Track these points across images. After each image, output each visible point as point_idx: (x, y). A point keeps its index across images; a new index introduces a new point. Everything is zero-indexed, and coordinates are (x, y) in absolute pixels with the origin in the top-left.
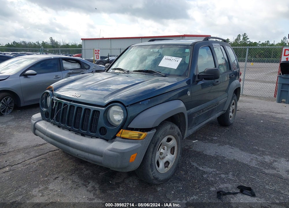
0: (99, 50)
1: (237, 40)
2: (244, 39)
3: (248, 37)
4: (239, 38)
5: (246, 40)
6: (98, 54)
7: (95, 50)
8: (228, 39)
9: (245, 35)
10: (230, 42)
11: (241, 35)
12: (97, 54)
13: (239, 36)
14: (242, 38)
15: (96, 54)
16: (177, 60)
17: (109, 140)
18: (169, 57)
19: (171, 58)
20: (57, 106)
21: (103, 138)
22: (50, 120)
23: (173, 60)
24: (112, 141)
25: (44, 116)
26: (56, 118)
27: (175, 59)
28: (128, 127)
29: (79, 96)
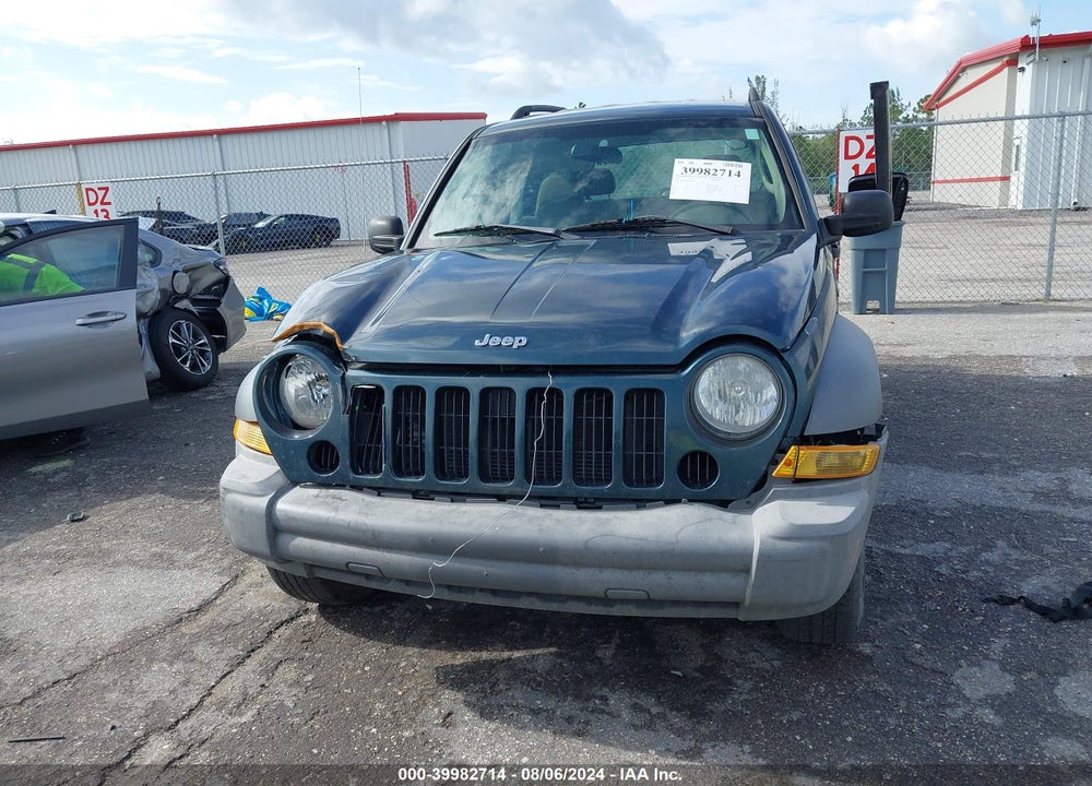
0: (107, 189)
6: (102, 203)
7: (84, 187)
12: (99, 207)
15: (94, 204)
16: (735, 171)
17: (733, 501)
18: (699, 163)
19: (708, 167)
20: (388, 404)
21: (705, 498)
22: (352, 475)
23: (719, 173)
24: (748, 503)
25: (304, 463)
26: (390, 460)
27: (728, 169)
28: (805, 434)
29: (520, 341)
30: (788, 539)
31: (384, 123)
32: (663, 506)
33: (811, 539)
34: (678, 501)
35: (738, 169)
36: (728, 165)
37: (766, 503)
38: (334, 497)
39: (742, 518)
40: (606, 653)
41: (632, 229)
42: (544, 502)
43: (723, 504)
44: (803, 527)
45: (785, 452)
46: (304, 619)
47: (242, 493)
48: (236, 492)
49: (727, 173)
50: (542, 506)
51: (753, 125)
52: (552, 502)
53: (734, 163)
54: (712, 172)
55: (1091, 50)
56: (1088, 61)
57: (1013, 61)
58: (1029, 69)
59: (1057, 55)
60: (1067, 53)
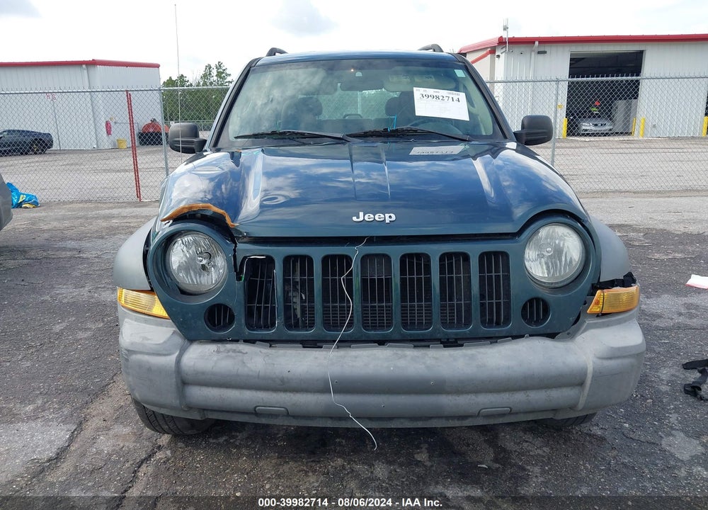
1: (205, 76)
2: (219, 75)
3: (228, 72)
4: (210, 74)
5: (224, 78)
8: (182, 75)
9: (220, 66)
10: (189, 83)
11: (213, 66)
13: (209, 67)
14: (214, 72)
16: (456, 98)
17: (559, 333)
18: (431, 91)
19: (437, 94)
20: (278, 271)
21: (542, 333)
22: (247, 331)
23: (446, 99)
24: (568, 334)
25: (202, 323)
26: (282, 317)
27: (451, 96)
28: (601, 281)
29: (390, 217)
30: (610, 358)
31: (84, 66)
32: (510, 341)
33: (625, 357)
34: (522, 336)
35: (458, 97)
36: (450, 93)
37: (582, 333)
38: (234, 351)
39: (570, 345)
40: (422, 456)
41: (394, 136)
42: (416, 344)
43: (552, 336)
44: (619, 349)
45: (593, 294)
46: (159, 455)
47: (148, 354)
48: (141, 353)
49: (451, 99)
50: (415, 347)
51: (460, 68)
52: (423, 343)
53: (454, 92)
54: (441, 98)
55: (534, 47)
56: (533, 53)
57: (493, 51)
58: (503, 56)
59: (517, 49)
60: (523, 48)
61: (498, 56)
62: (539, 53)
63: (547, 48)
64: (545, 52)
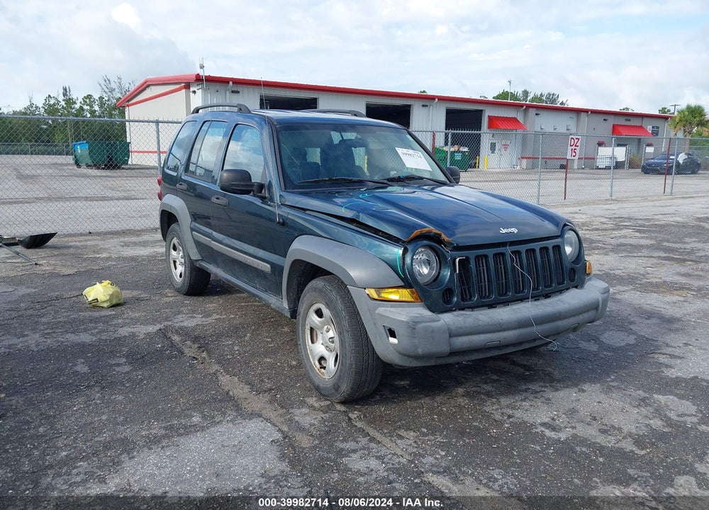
18: (405, 151)
19: (409, 153)
20: (473, 265)
21: (575, 285)
22: (462, 303)
25: (441, 301)
26: (478, 292)
27: (416, 154)
29: (515, 230)
32: (566, 291)
34: (569, 288)
47: (428, 322)
48: (424, 322)
52: (537, 298)
55: (229, 87)
56: (227, 92)
57: (187, 86)
58: (199, 93)
59: (214, 87)
60: (218, 86)
61: (194, 92)
62: (233, 92)
63: (239, 88)
64: (238, 92)
